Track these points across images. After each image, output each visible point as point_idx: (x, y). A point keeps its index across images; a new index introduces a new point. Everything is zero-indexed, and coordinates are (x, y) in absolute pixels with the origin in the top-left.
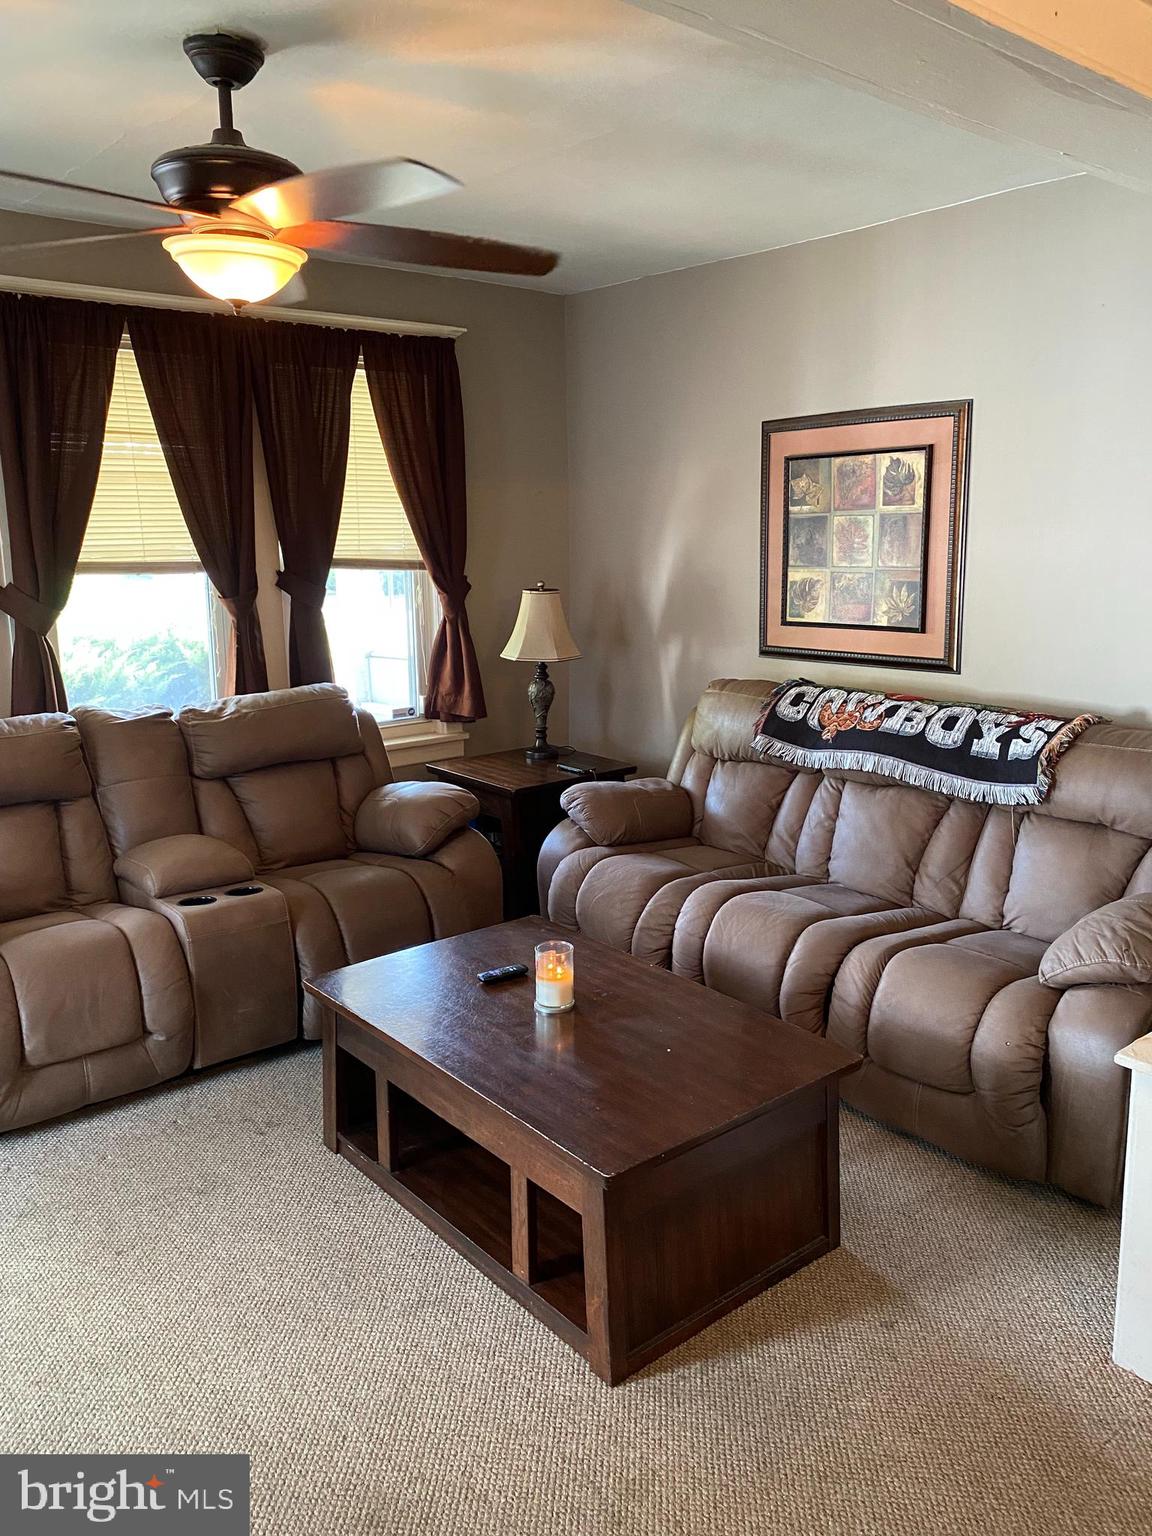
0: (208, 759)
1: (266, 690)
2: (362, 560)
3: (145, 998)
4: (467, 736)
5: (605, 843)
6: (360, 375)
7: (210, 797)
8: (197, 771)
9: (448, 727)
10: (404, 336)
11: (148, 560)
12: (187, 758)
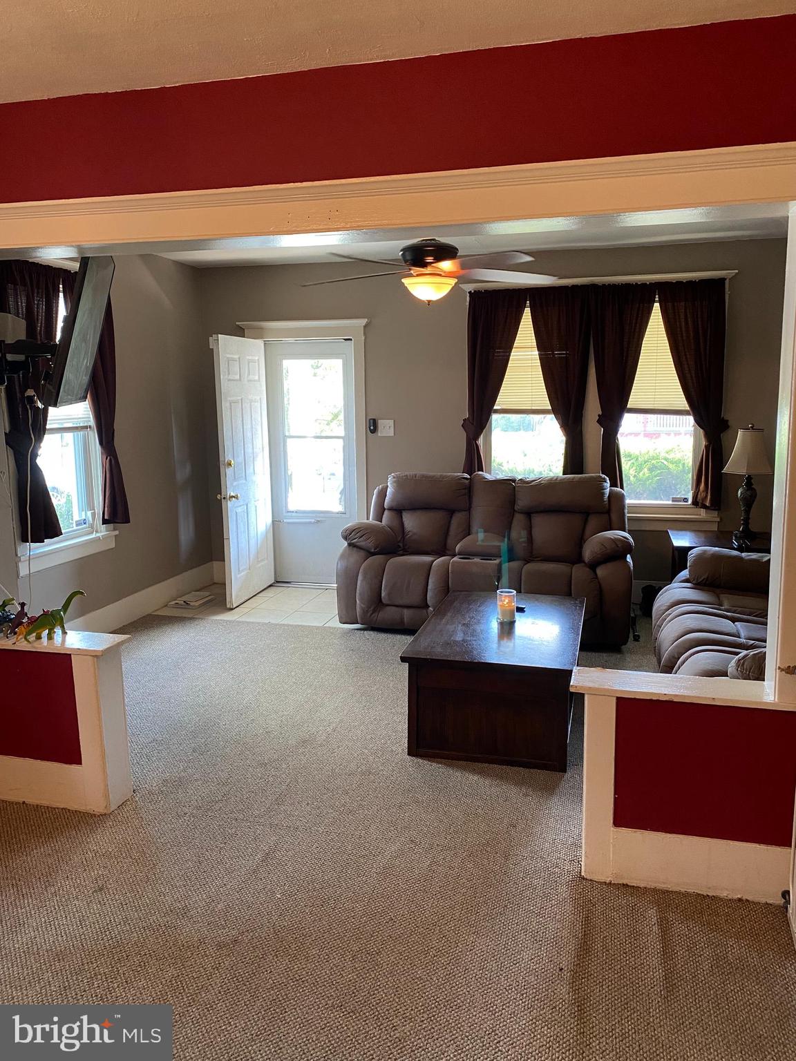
0: (522, 502)
1: (581, 473)
2: (658, 410)
3: (429, 590)
4: (718, 520)
5: (694, 582)
6: (657, 305)
7: (519, 520)
8: (516, 509)
9: (706, 512)
10: (699, 280)
11: (533, 408)
12: (513, 501)
